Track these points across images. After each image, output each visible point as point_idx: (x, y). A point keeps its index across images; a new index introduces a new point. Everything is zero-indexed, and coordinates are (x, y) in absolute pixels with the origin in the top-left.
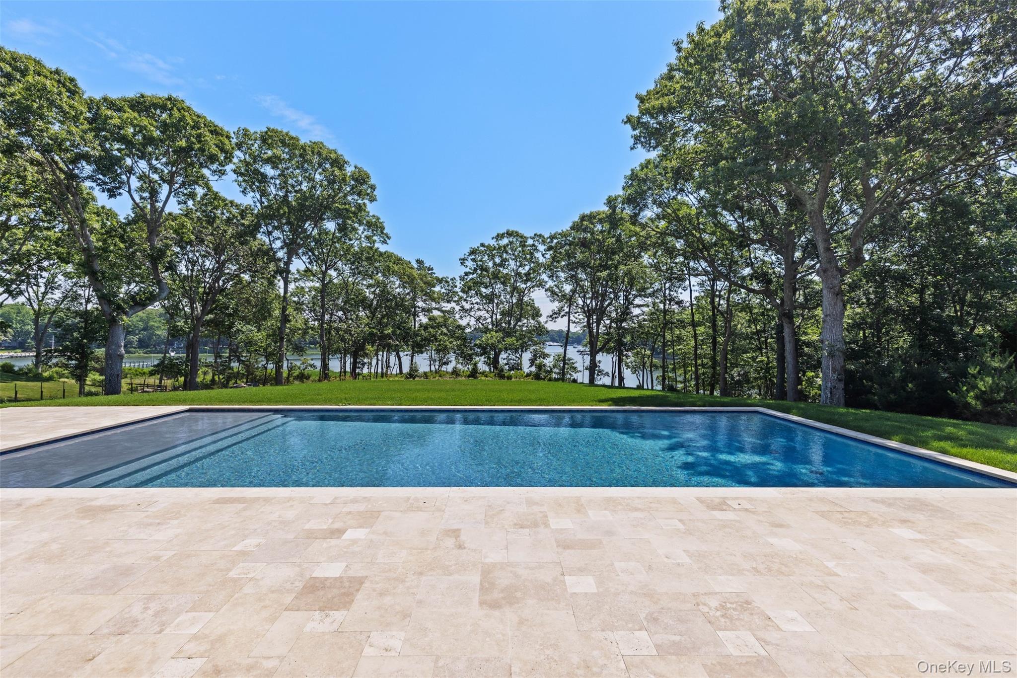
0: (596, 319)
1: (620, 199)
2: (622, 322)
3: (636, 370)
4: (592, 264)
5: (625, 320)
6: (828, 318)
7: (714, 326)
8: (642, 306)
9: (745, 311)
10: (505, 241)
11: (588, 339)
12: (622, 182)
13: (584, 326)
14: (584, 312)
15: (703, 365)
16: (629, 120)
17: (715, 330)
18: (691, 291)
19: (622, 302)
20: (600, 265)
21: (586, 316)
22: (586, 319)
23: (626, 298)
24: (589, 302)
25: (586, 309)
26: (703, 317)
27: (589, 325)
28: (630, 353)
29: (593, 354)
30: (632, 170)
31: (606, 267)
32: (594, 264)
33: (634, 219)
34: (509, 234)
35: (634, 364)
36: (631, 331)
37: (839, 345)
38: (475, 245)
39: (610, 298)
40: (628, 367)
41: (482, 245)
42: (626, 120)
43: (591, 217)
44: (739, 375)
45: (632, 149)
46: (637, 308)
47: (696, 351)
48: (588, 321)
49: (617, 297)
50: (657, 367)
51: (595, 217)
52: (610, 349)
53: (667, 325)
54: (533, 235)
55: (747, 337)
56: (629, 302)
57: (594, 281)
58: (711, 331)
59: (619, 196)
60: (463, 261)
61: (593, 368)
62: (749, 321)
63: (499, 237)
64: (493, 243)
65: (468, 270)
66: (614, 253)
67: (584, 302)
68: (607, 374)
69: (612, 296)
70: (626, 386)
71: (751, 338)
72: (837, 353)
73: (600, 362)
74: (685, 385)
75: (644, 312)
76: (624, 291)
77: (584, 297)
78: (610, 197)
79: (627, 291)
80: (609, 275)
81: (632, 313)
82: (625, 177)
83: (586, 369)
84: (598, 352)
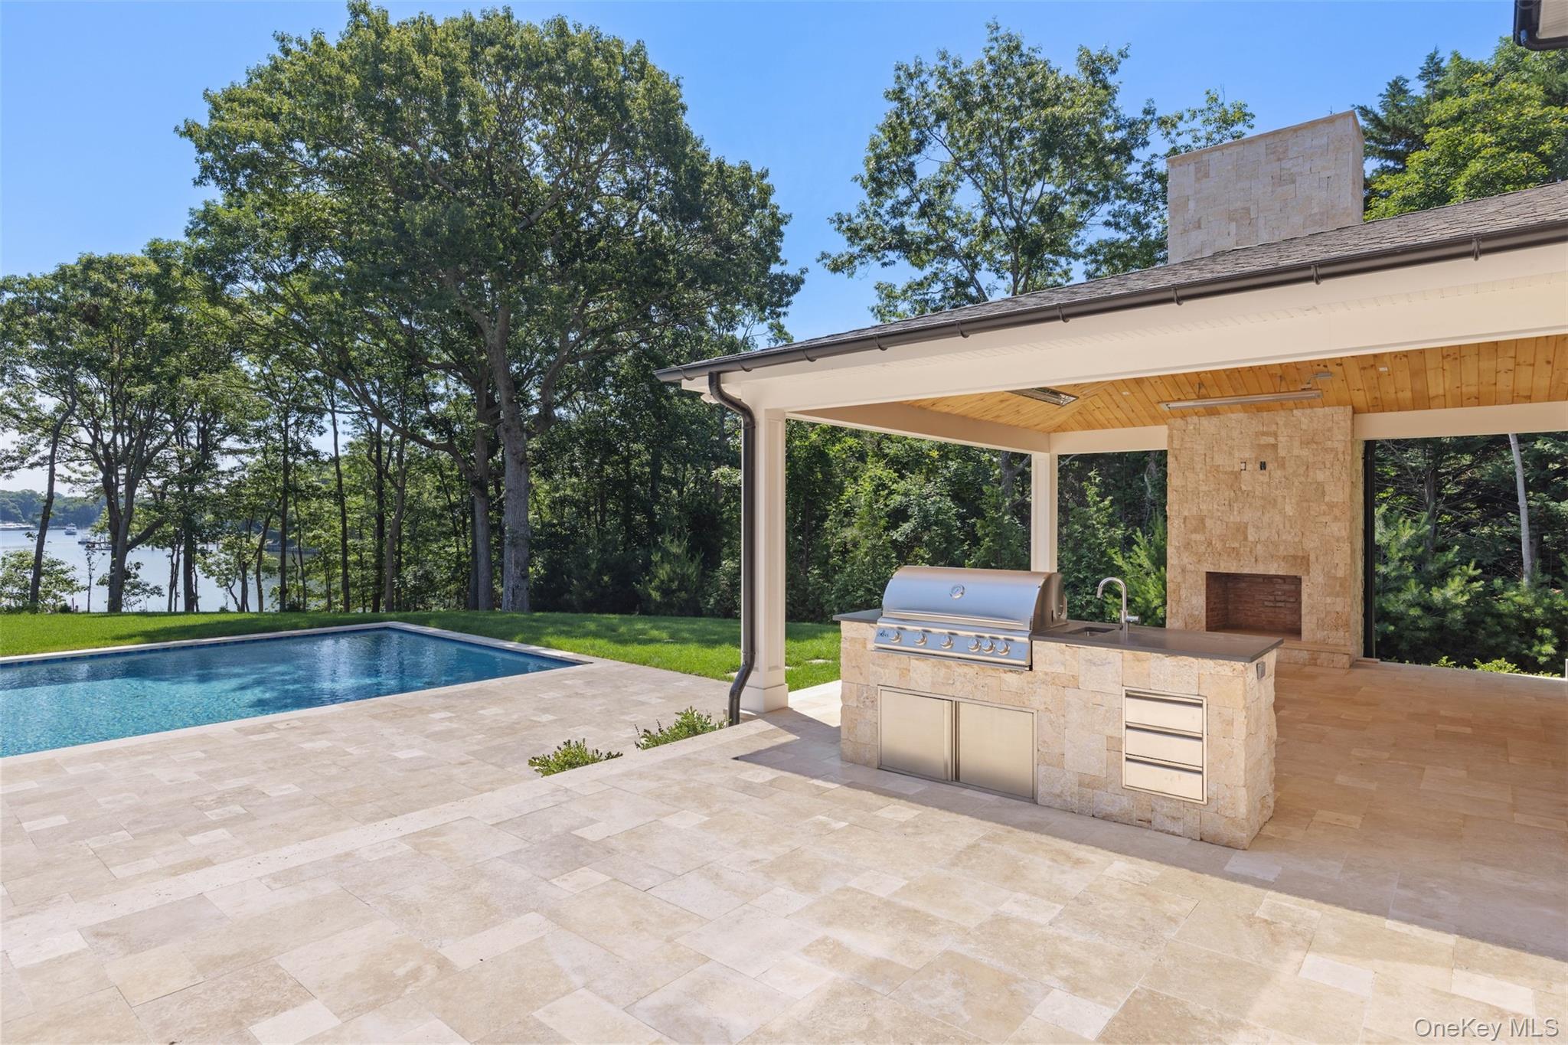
0: (127, 475)
1: (179, 251)
2: (192, 483)
3: (228, 579)
4: (115, 362)
5: (200, 480)
6: (511, 494)
7: (380, 496)
8: (241, 452)
9: (433, 473)
11: (104, 518)
12: (185, 221)
13: (97, 490)
14: (96, 458)
15: (361, 564)
16: (189, 132)
17: (380, 503)
18: (336, 433)
19: (194, 442)
20: (137, 368)
21: (101, 467)
22: (101, 475)
23: (203, 433)
24: (107, 438)
25: (100, 452)
26: (363, 478)
27: (109, 487)
28: (212, 547)
29: (119, 549)
30: (207, 204)
31: (148, 376)
32: (120, 363)
33: (214, 296)
35: (224, 566)
36: (216, 502)
37: (522, 531)
39: (166, 432)
40: (210, 573)
42: (182, 128)
43: (111, 267)
44: (415, 577)
45: (196, 183)
46: (230, 457)
47: (344, 540)
48: (106, 481)
49: (181, 432)
50: (270, 570)
51: (121, 269)
52: (163, 538)
53: (291, 490)
55: (434, 514)
56: (207, 446)
57: (120, 400)
58: (374, 503)
59: (177, 244)
61: (119, 581)
62: (439, 489)
66: (167, 352)
67: (95, 438)
68: (157, 591)
69: (170, 428)
70: (201, 609)
71: (442, 516)
72: (521, 541)
73: (138, 566)
74: (330, 602)
75: (245, 465)
76: (199, 420)
77: (97, 427)
78: (155, 242)
79: (206, 421)
80: (154, 393)
81: (216, 465)
82: (192, 212)
83: (102, 583)
84: (131, 546)
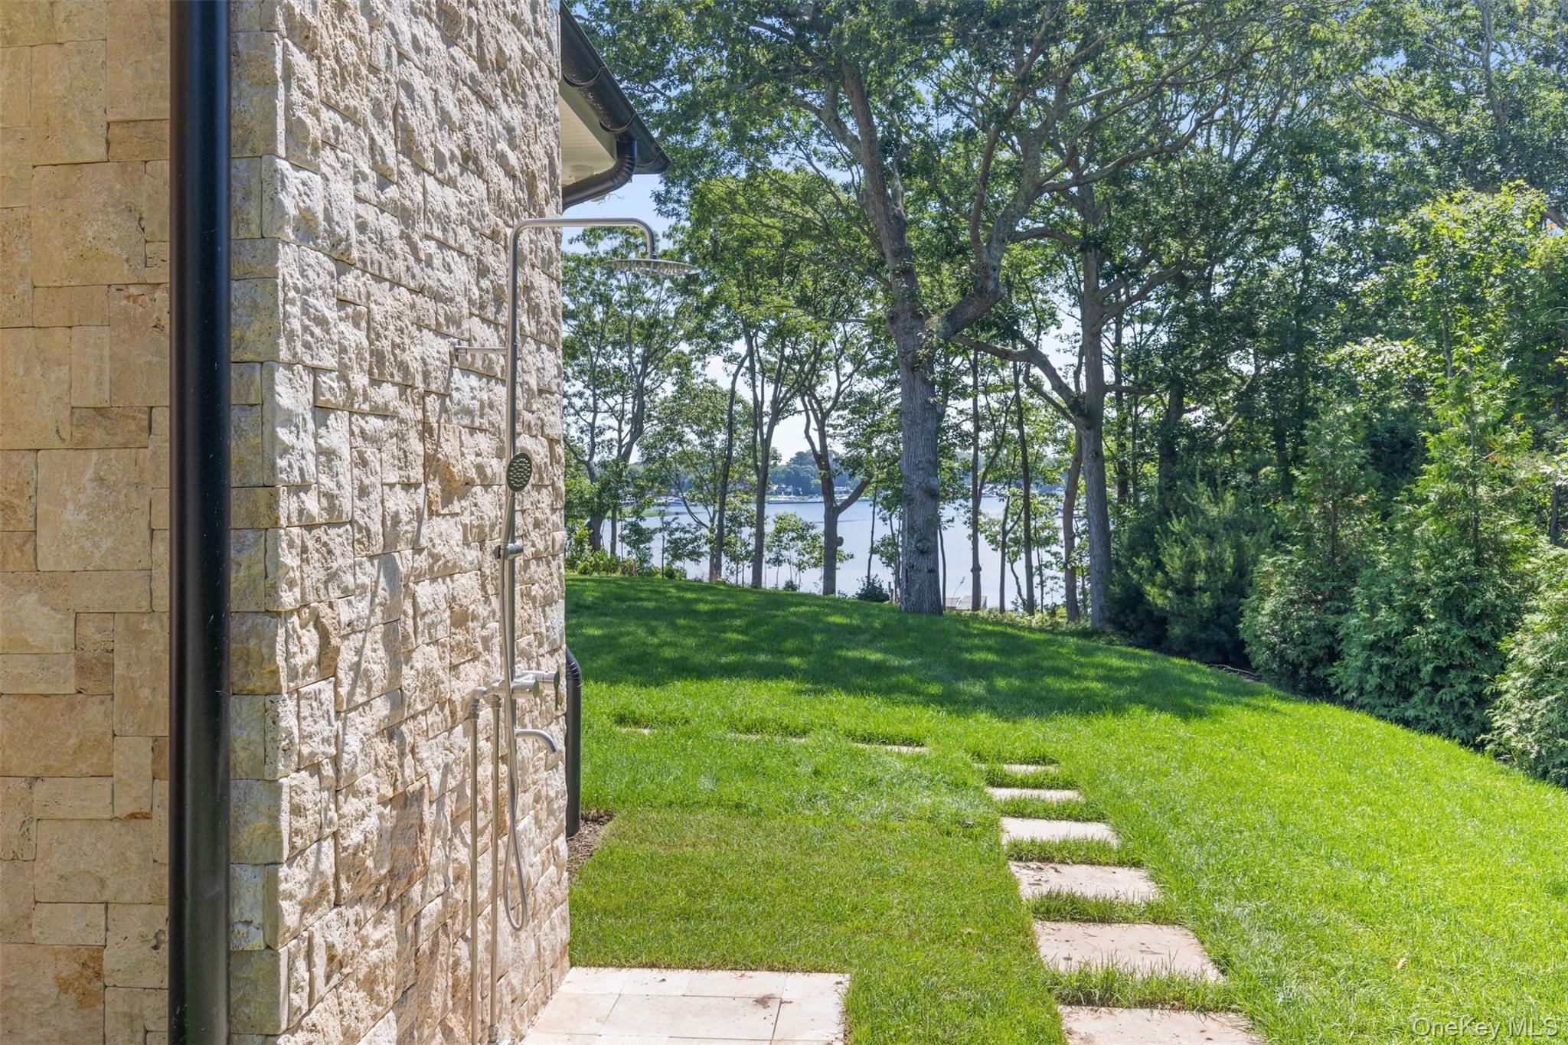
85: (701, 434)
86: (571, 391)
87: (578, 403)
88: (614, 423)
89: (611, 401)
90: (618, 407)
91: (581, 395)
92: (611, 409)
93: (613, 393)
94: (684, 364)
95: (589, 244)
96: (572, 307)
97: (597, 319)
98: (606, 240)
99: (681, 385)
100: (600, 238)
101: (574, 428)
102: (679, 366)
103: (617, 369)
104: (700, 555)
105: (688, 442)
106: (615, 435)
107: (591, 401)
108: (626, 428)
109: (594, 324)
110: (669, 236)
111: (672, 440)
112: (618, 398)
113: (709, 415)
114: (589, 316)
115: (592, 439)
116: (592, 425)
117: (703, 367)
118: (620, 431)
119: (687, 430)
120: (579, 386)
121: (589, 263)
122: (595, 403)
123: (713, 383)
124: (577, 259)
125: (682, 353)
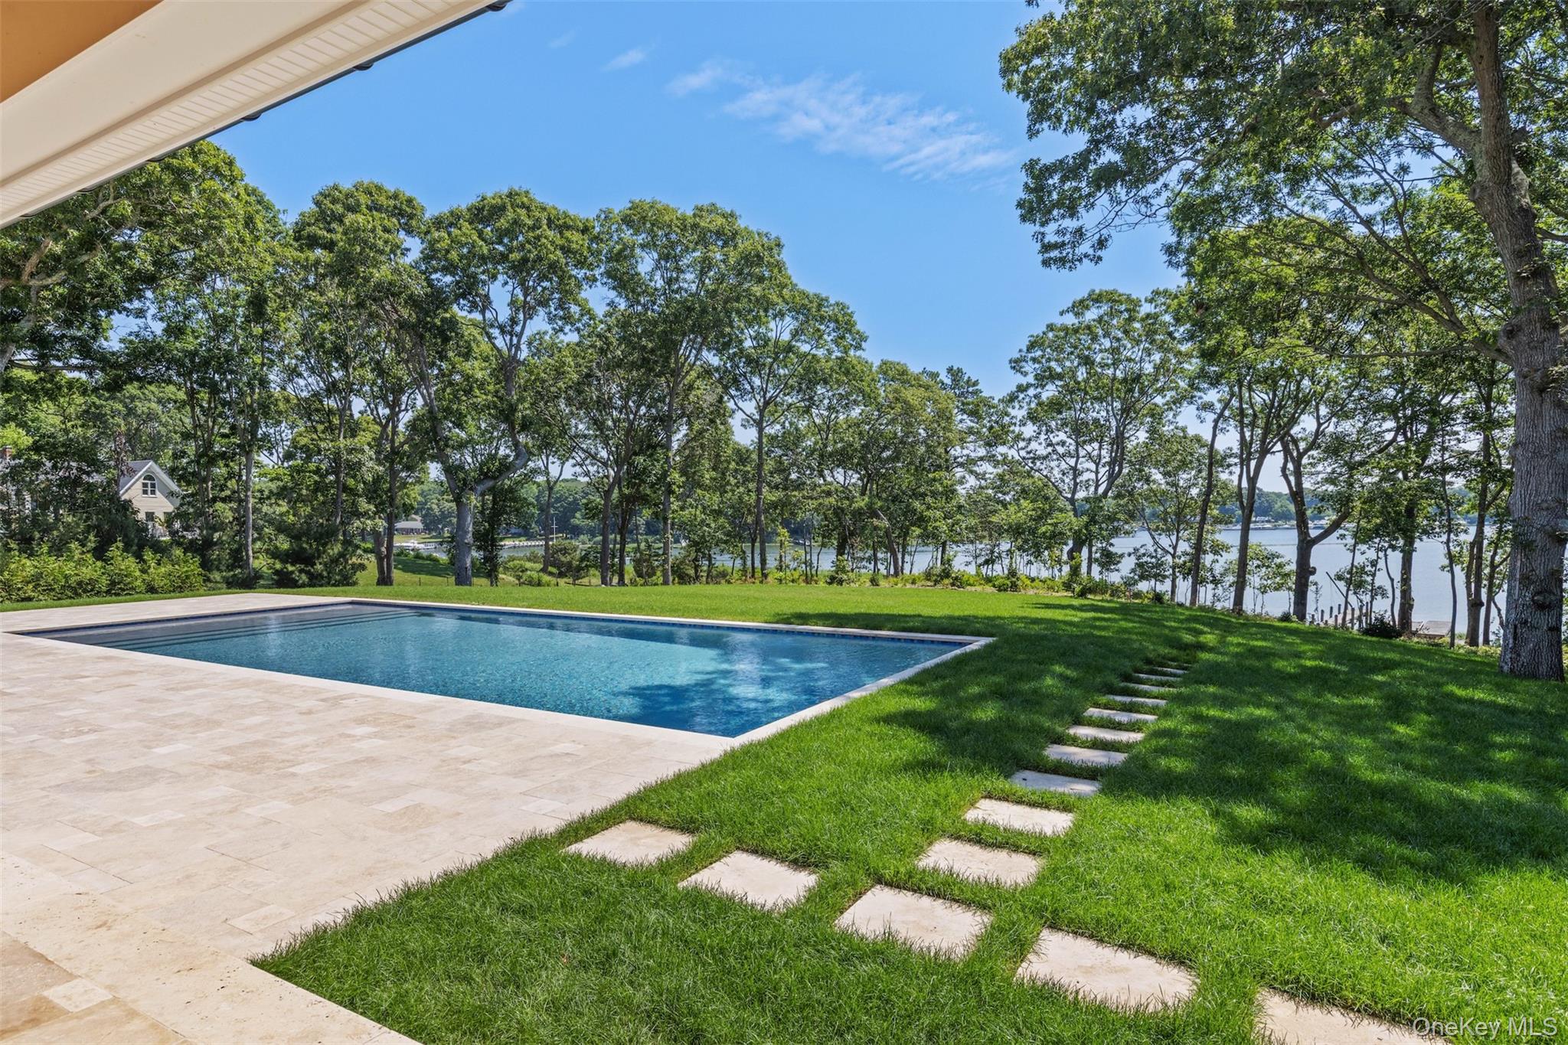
10: (1092, 315)
34: (1097, 299)
38: (1039, 329)
41: (1051, 327)
54: (1149, 295)
60: (1016, 365)
63: (1079, 307)
64: (1070, 320)
65: (1024, 381)
85: (1166, 474)
86: (1054, 441)
87: (1061, 450)
88: (1093, 467)
89: (1089, 448)
90: (1095, 453)
91: (1063, 443)
92: (1089, 456)
93: (1091, 441)
94: (1156, 415)
95: (1077, 314)
96: (1059, 370)
97: (1080, 379)
98: (1093, 310)
99: (1152, 431)
100: (1087, 308)
101: (1056, 472)
102: (1152, 416)
103: (1096, 421)
104: (1165, 577)
105: (1154, 481)
106: (1093, 476)
107: (1072, 448)
108: (1103, 470)
109: (1078, 383)
110: (1151, 301)
111: (1139, 480)
112: (1096, 445)
113: (1179, 457)
114: (1074, 377)
115: (1074, 479)
116: (1074, 469)
117: (1175, 416)
118: (1097, 472)
119: (1153, 471)
120: (1062, 436)
121: (1076, 331)
122: (1077, 450)
123: (1184, 429)
124: (1065, 329)
125: (1156, 405)
